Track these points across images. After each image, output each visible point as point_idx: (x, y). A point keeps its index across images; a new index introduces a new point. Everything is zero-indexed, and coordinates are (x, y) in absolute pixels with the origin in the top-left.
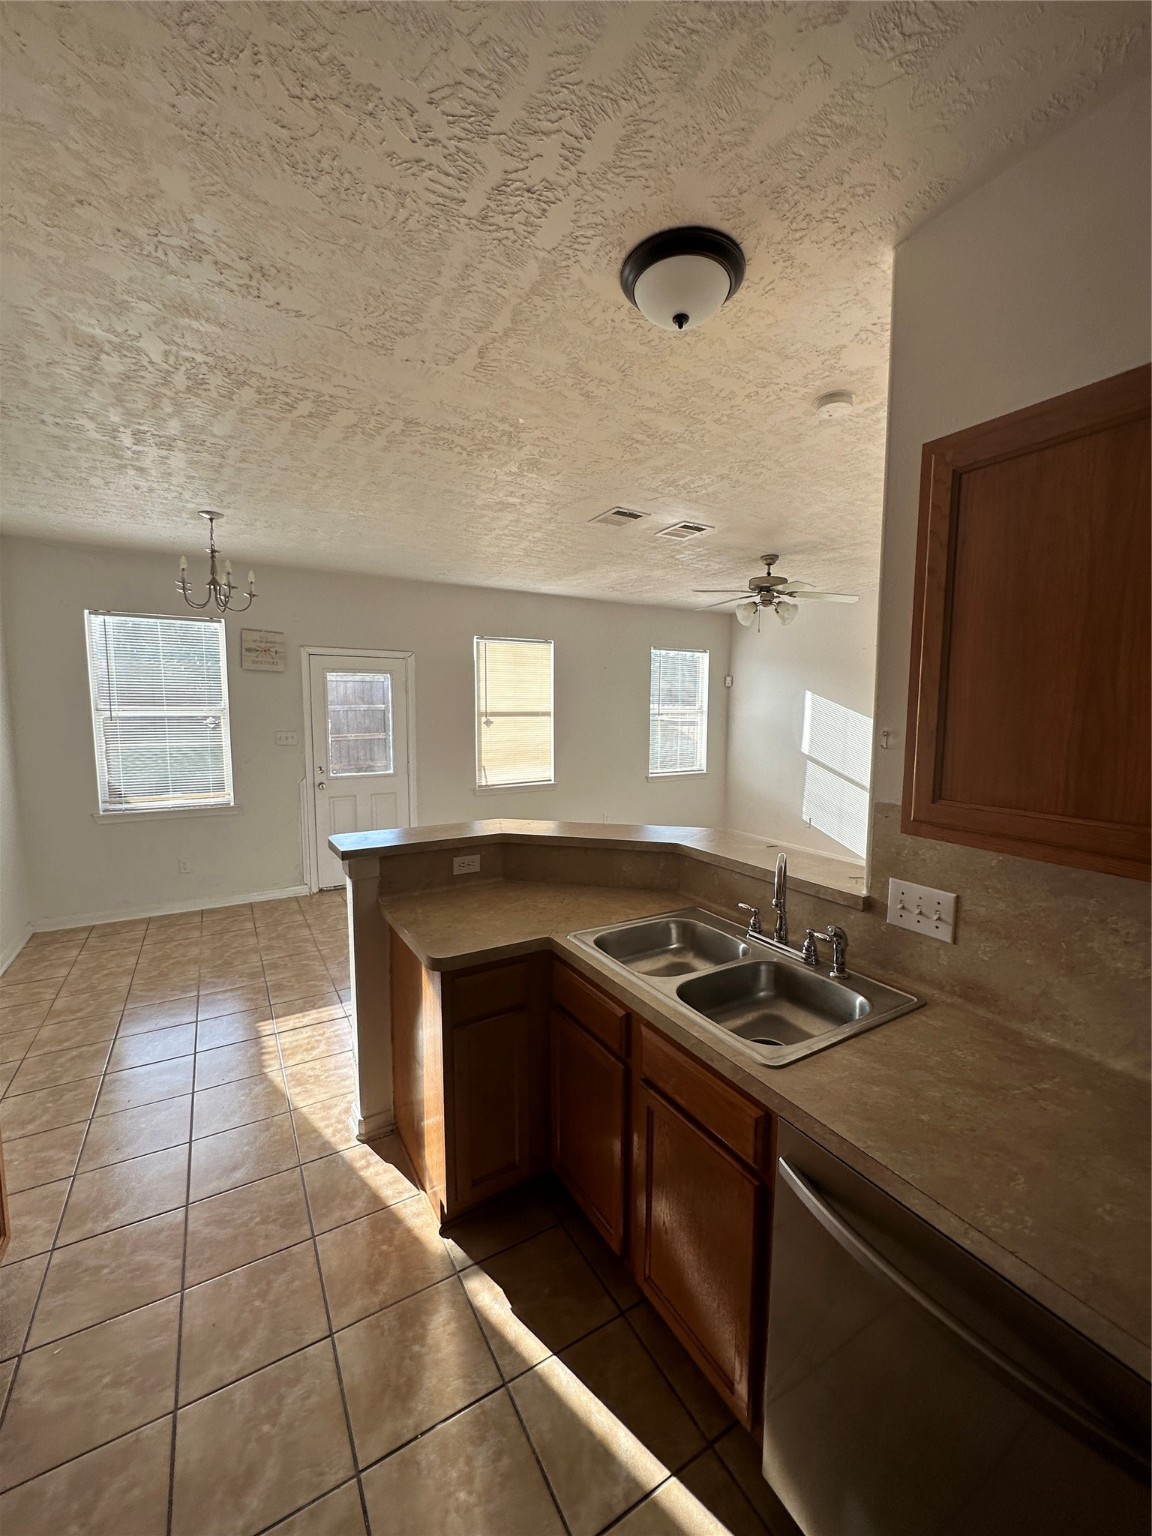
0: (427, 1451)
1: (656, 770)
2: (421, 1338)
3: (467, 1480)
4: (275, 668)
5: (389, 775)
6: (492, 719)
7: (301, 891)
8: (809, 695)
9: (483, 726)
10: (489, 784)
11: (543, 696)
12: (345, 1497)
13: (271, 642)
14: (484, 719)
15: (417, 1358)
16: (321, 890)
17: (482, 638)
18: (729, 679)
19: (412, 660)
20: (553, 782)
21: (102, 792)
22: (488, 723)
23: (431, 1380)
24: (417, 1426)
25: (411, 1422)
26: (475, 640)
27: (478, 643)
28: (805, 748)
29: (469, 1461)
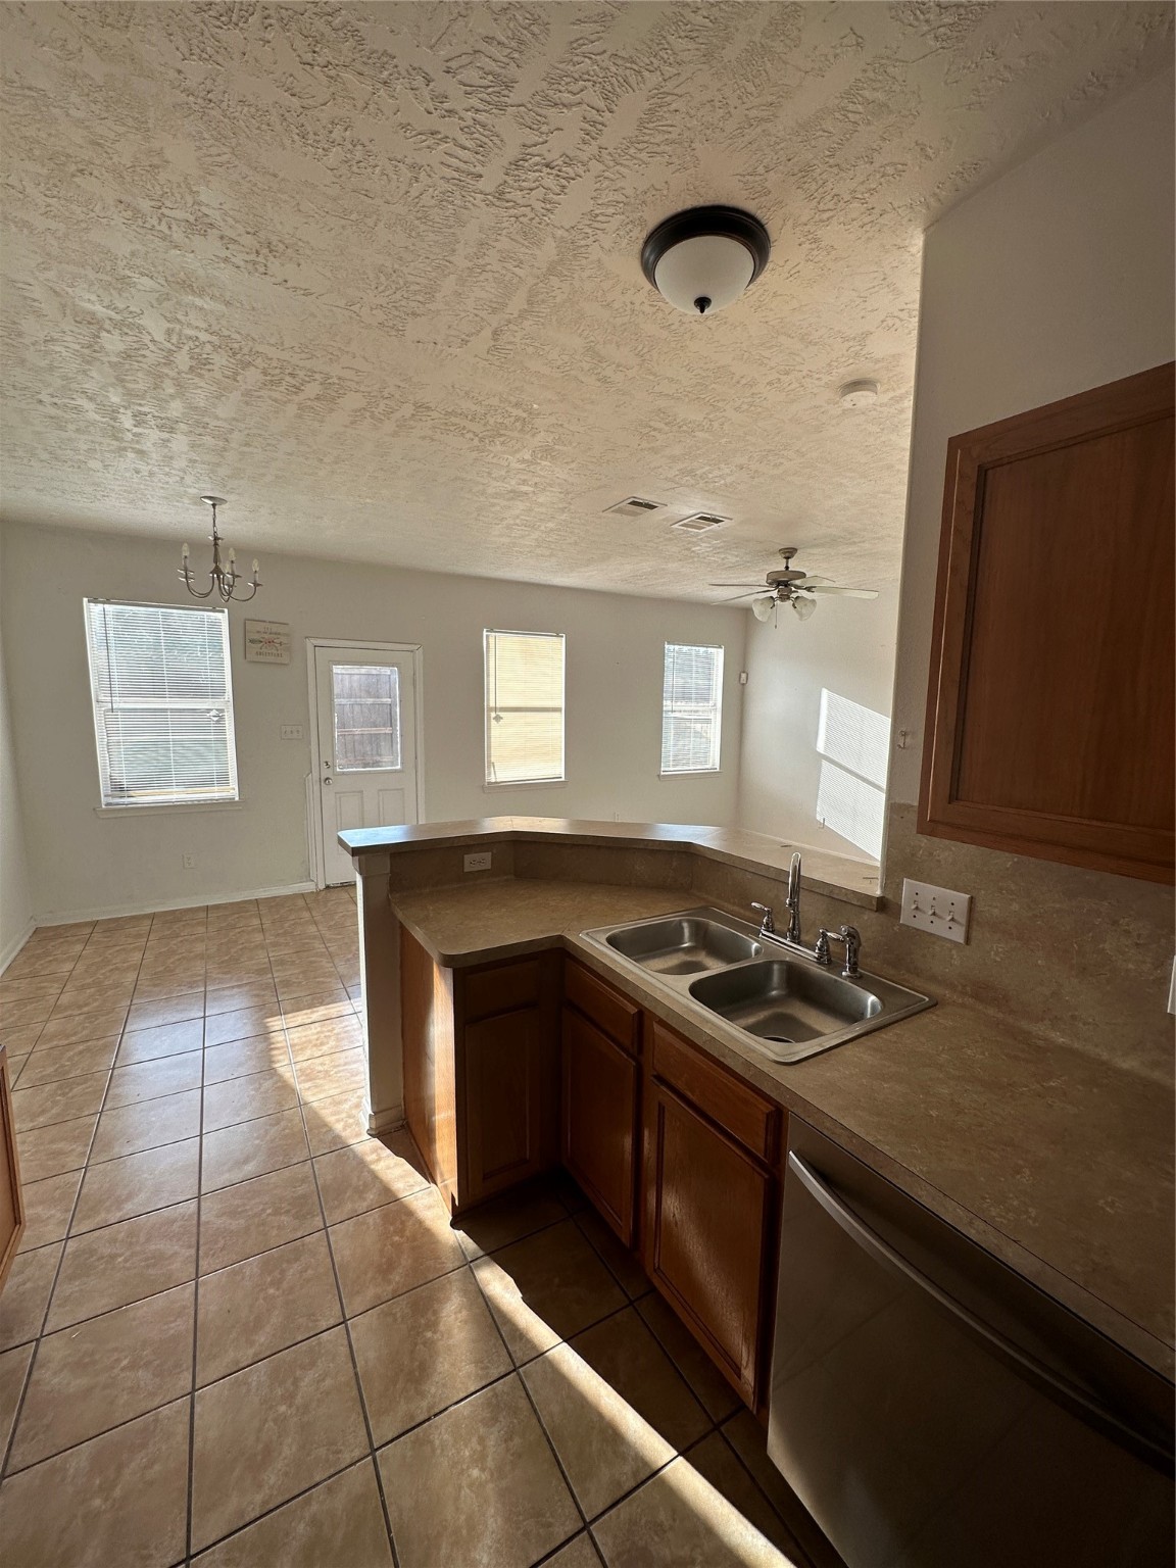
0: (441, 1431)
1: (668, 767)
2: (433, 1325)
3: (480, 1459)
4: (279, 660)
5: (396, 771)
6: (501, 714)
7: (308, 887)
8: (825, 692)
9: (493, 722)
10: (498, 780)
11: (554, 691)
12: (360, 1476)
13: (276, 634)
14: (493, 715)
15: (430, 1345)
16: (328, 887)
17: (492, 630)
18: (744, 675)
19: (419, 654)
20: (563, 779)
21: (104, 787)
22: (498, 718)
23: (443, 1366)
24: (430, 1408)
25: (424, 1404)
26: (485, 633)
27: (487, 636)
28: (821, 747)
29: (481, 1440)
